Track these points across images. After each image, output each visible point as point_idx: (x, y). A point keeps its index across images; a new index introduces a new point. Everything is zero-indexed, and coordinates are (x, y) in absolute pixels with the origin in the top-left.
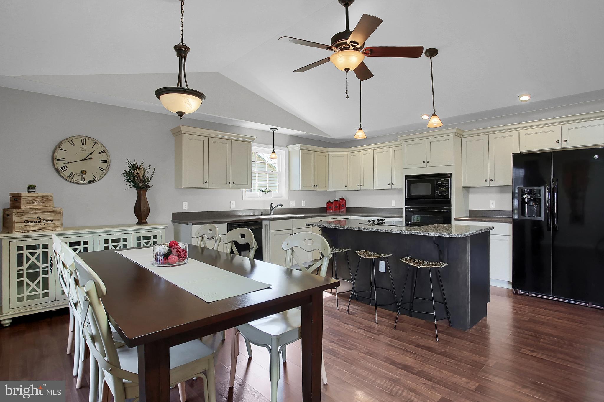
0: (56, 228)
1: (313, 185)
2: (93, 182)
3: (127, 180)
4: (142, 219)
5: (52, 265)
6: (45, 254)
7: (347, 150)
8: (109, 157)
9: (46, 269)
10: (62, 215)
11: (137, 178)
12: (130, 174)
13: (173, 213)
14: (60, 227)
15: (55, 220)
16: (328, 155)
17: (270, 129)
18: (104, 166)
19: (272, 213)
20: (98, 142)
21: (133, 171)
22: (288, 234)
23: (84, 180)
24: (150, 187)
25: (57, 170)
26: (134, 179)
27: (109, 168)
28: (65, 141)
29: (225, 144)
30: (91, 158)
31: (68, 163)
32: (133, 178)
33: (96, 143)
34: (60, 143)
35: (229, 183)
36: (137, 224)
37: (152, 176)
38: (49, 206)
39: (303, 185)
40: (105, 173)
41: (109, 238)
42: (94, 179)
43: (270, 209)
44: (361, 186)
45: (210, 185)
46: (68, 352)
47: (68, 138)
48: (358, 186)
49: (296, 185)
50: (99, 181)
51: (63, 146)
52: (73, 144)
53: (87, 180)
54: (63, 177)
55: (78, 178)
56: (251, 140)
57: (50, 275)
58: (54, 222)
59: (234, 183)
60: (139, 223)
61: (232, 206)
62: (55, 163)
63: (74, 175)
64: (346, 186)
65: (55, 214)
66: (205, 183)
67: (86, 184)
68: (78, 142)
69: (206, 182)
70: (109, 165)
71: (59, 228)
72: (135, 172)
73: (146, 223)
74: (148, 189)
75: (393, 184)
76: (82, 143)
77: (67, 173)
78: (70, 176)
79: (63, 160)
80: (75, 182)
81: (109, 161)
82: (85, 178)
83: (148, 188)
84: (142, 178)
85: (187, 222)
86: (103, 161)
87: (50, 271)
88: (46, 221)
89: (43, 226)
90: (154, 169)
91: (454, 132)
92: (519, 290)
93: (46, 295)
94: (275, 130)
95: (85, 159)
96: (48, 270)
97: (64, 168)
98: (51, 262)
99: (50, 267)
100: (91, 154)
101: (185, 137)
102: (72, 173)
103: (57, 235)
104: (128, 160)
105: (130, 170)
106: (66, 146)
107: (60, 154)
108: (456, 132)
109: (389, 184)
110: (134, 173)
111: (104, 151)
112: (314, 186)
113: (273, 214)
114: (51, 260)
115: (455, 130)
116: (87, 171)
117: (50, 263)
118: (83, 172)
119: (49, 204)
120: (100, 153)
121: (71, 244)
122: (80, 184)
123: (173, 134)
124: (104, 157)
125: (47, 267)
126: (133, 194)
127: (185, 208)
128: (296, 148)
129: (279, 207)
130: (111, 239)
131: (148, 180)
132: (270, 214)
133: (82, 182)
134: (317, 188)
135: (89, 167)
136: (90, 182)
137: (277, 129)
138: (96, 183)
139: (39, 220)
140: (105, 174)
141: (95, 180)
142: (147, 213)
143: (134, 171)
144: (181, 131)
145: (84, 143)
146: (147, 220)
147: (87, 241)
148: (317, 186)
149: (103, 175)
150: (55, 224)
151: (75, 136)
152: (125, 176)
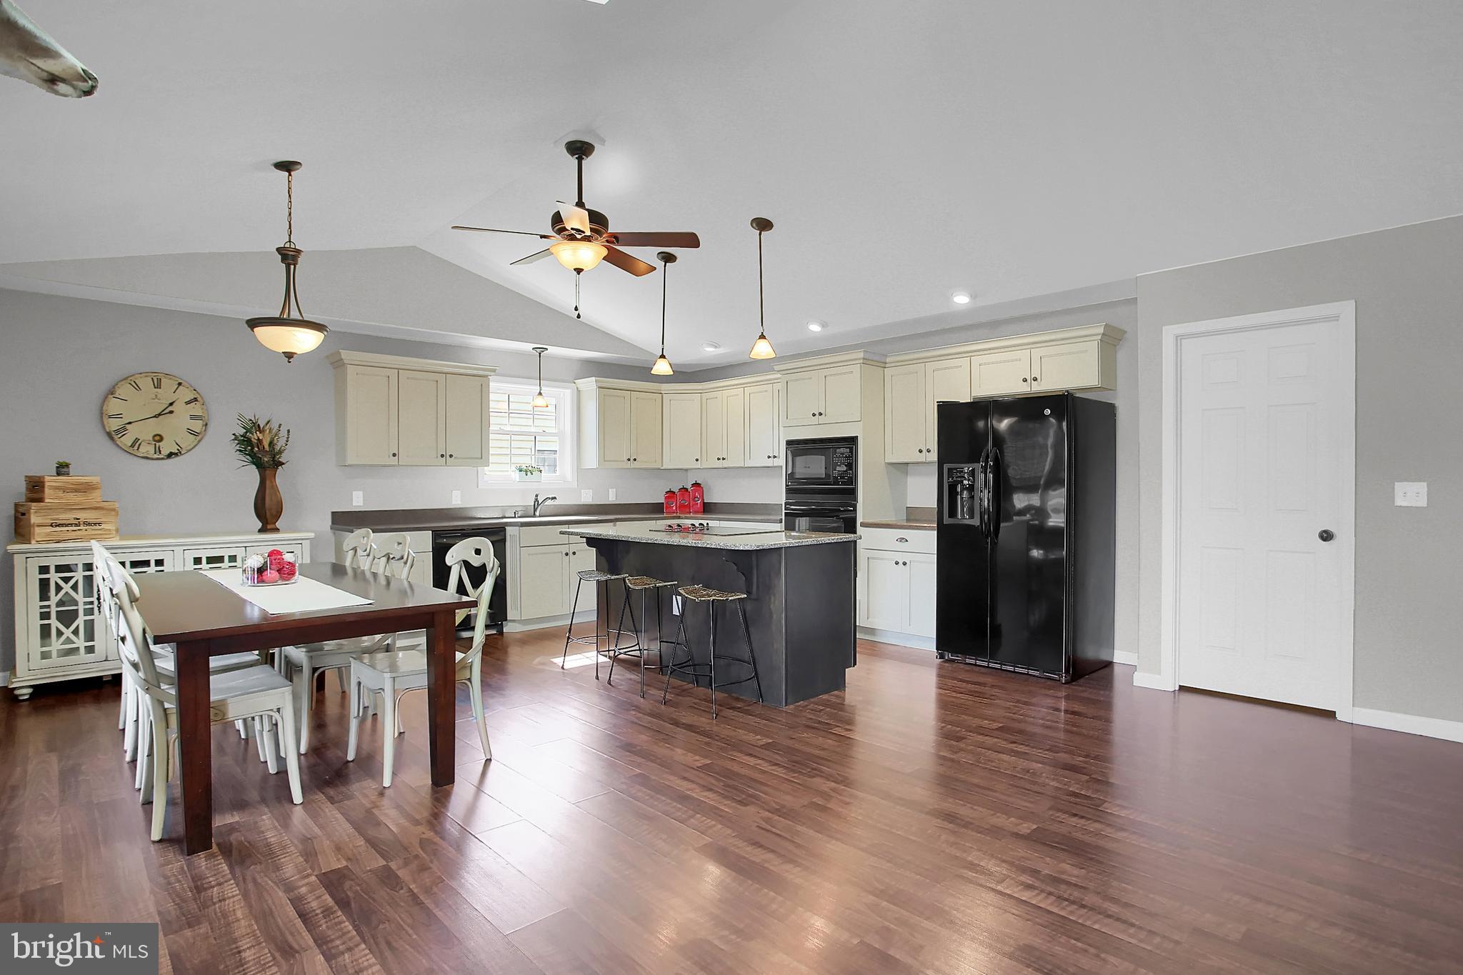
0: (105, 536)
1: (625, 459)
2: (176, 454)
3: (240, 451)
4: (267, 523)
5: (99, 599)
6: (89, 580)
7: (700, 387)
8: (207, 410)
9: (91, 606)
10: (118, 515)
11: (258, 448)
12: (245, 441)
13: (333, 513)
14: (114, 535)
15: (105, 523)
16: (662, 396)
17: (533, 349)
18: (197, 425)
19: (537, 514)
20: (184, 383)
21: (251, 435)
22: (558, 552)
23: (160, 451)
24: (283, 464)
25: (109, 435)
26: (253, 448)
27: (205, 430)
28: (123, 383)
29: (433, 381)
30: (171, 412)
31: (130, 423)
32: (249, 448)
33: (180, 384)
34: (114, 387)
35: (442, 456)
36: (260, 531)
37: (286, 445)
38: (96, 497)
39: (603, 458)
40: (198, 438)
41: (204, 555)
42: (178, 450)
43: (534, 505)
44: (724, 459)
45: (403, 459)
46: (128, 757)
47: (129, 377)
48: (719, 459)
49: (591, 459)
50: (189, 453)
51: (121, 392)
52: (138, 388)
53: (165, 452)
54: (121, 448)
55: (147, 449)
56: (489, 373)
57: (96, 617)
58: (103, 526)
59: (451, 456)
60: (261, 531)
61: (455, 500)
62: (105, 423)
63: (140, 444)
64: (697, 460)
65: (104, 512)
66: (391, 455)
67: (163, 459)
68: (146, 383)
69: (394, 455)
70: (206, 424)
71: (111, 536)
72: (254, 437)
73: (277, 530)
74: (280, 467)
75: (775, 457)
76: (154, 384)
77: (127, 440)
78: (132, 446)
79: (119, 416)
80: (142, 455)
81: (206, 418)
82: (161, 449)
83: (281, 465)
84: (267, 447)
85: (351, 528)
86: (193, 417)
87: (96, 610)
88: (89, 524)
89: (84, 533)
90: (289, 431)
91: (860, 359)
92: (946, 653)
93: (90, 650)
94: (543, 351)
95: (160, 415)
96: (93, 608)
97: (122, 430)
98: (99, 595)
99: (96, 603)
100: (171, 404)
101: (350, 369)
102: (137, 440)
103: (107, 549)
104: (240, 415)
105: (247, 432)
106: (125, 390)
107: (113, 406)
108: (864, 359)
109: (769, 457)
110: (253, 440)
111: (196, 399)
112: (629, 460)
113: (540, 516)
114: (99, 591)
115: (862, 355)
116: (164, 436)
117: (96, 596)
118: (159, 438)
119: (93, 494)
120: (188, 403)
121: (135, 564)
122: (153, 459)
123: (331, 364)
124: (196, 409)
125: (92, 603)
126: (252, 476)
127: (358, 502)
128: (589, 385)
129: (549, 502)
130: (207, 557)
131: (280, 452)
132: (534, 516)
133: (156, 456)
134: (636, 465)
135: (169, 427)
136: (170, 455)
137: (547, 349)
138: (182, 457)
139: (76, 522)
140: (199, 441)
141: (180, 452)
142: (278, 512)
143: (253, 434)
144: (342, 359)
145: (158, 386)
146: (278, 524)
147: (163, 560)
148: (635, 460)
149: (195, 443)
150: (106, 530)
151: (141, 374)
152: (238, 444)
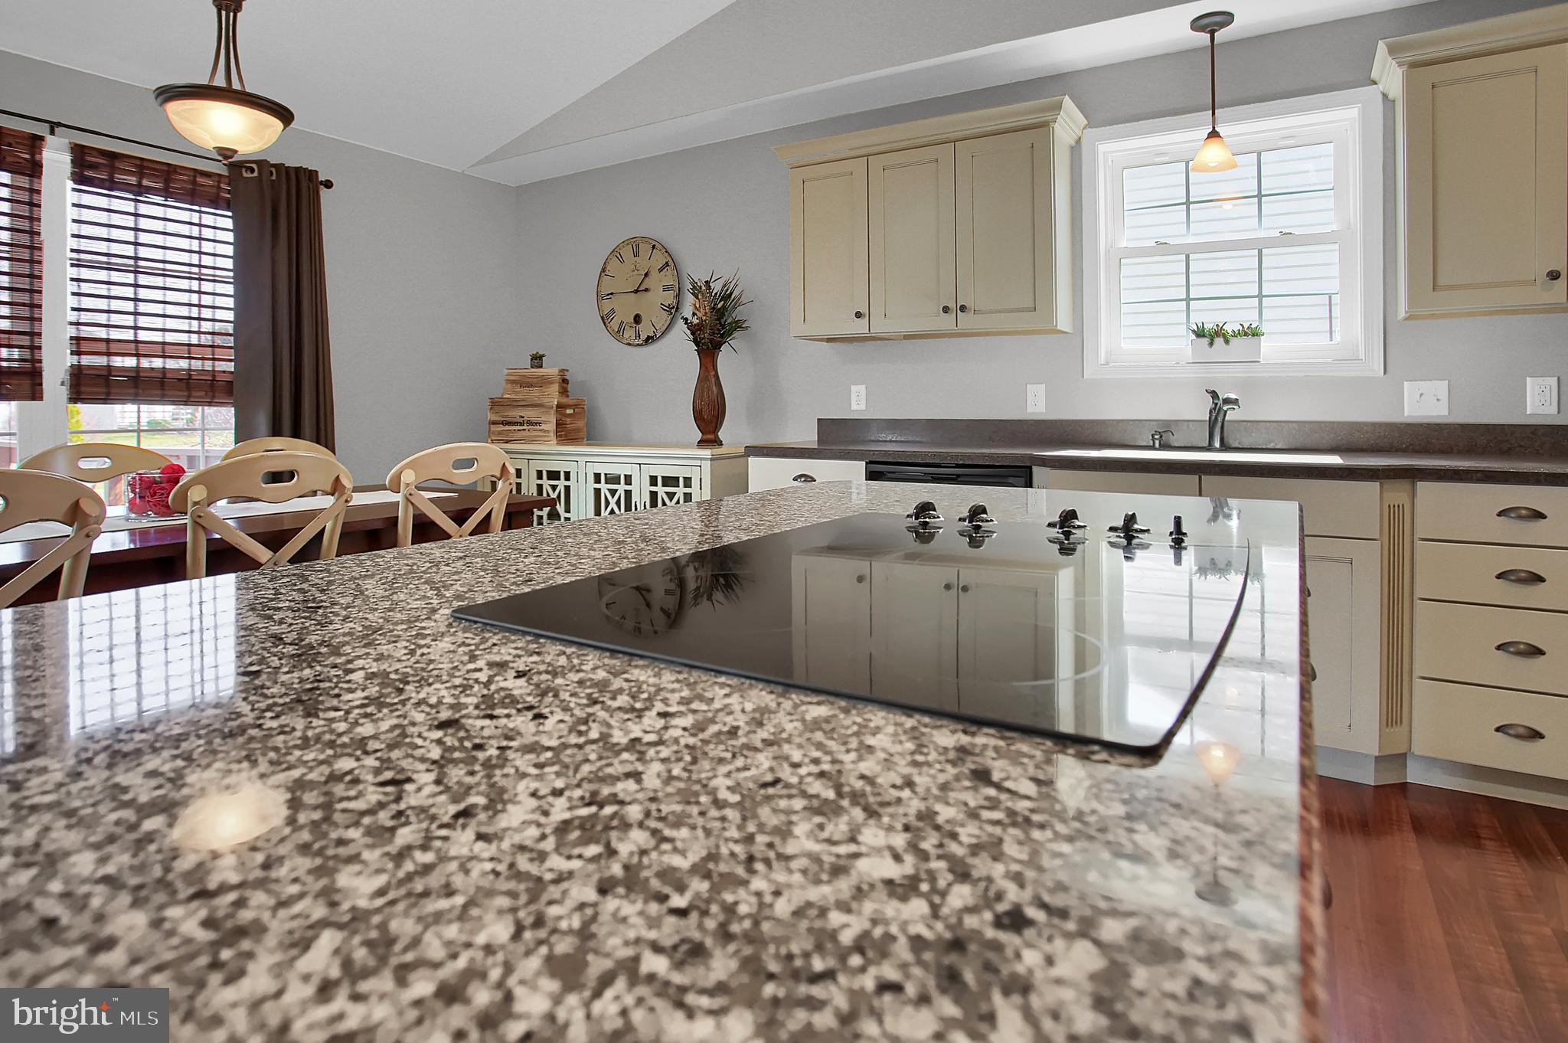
0: (546, 439)
2: (652, 340)
4: (702, 432)
8: (677, 276)
13: (819, 421)
14: (552, 438)
15: (544, 422)
17: (1192, 24)
18: (670, 299)
20: (657, 245)
23: (637, 336)
25: (603, 320)
27: (677, 304)
28: (611, 256)
29: (929, 162)
30: (646, 290)
33: (656, 248)
35: (946, 310)
38: (550, 394)
42: (655, 334)
43: (1210, 419)
50: (663, 338)
51: (610, 268)
52: (621, 258)
53: (644, 336)
54: (611, 333)
55: (631, 334)
58: (543, 427)
59: (963, 308)
61: (1035, 404)
62: (600, 306)
63: (624, 327)
65: (544, 410)
67: (641, 345)
68: (629, 252)
69: (860, 316)
70: (678, 295)
71: (550, 439)
73: (717, 443)
76: (634, 253)
77: (615, 324)
78: (619, 331)
79: (609, 296)
80: (626, 342)
81: (677, 288)
82: (641, 333)
86: (665, 288)
88: (531, 424)
89: (527, 433)
94: (1223, 25)
95: (637, 289)
97: (612, 312)
100: (647, 277)
101: (796, 177)
102: (621, 323)
106: (612, 266)
107: (605, 285)
111: (668, 262)
116: (643, 316)
118: (637, 319)
119: (549, 389)
120: (660, 270)
122: (634, 346)
124: (668, 277)
127: (858, 404)
133: (637, 342)
135: (647, 305)
136: (649, 340)
139: (521, 420)
140: (672, 319)
141: (656, 337)
145: (638, 253)
146: (716, 437)
149: (668, 322)
150: (545, 431)
151: (624, 242)
